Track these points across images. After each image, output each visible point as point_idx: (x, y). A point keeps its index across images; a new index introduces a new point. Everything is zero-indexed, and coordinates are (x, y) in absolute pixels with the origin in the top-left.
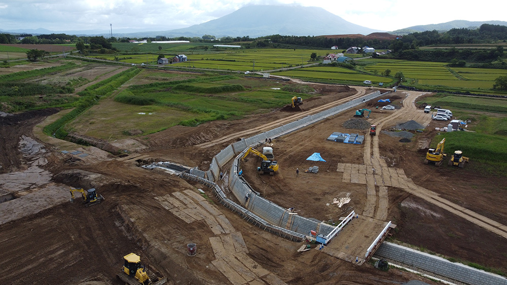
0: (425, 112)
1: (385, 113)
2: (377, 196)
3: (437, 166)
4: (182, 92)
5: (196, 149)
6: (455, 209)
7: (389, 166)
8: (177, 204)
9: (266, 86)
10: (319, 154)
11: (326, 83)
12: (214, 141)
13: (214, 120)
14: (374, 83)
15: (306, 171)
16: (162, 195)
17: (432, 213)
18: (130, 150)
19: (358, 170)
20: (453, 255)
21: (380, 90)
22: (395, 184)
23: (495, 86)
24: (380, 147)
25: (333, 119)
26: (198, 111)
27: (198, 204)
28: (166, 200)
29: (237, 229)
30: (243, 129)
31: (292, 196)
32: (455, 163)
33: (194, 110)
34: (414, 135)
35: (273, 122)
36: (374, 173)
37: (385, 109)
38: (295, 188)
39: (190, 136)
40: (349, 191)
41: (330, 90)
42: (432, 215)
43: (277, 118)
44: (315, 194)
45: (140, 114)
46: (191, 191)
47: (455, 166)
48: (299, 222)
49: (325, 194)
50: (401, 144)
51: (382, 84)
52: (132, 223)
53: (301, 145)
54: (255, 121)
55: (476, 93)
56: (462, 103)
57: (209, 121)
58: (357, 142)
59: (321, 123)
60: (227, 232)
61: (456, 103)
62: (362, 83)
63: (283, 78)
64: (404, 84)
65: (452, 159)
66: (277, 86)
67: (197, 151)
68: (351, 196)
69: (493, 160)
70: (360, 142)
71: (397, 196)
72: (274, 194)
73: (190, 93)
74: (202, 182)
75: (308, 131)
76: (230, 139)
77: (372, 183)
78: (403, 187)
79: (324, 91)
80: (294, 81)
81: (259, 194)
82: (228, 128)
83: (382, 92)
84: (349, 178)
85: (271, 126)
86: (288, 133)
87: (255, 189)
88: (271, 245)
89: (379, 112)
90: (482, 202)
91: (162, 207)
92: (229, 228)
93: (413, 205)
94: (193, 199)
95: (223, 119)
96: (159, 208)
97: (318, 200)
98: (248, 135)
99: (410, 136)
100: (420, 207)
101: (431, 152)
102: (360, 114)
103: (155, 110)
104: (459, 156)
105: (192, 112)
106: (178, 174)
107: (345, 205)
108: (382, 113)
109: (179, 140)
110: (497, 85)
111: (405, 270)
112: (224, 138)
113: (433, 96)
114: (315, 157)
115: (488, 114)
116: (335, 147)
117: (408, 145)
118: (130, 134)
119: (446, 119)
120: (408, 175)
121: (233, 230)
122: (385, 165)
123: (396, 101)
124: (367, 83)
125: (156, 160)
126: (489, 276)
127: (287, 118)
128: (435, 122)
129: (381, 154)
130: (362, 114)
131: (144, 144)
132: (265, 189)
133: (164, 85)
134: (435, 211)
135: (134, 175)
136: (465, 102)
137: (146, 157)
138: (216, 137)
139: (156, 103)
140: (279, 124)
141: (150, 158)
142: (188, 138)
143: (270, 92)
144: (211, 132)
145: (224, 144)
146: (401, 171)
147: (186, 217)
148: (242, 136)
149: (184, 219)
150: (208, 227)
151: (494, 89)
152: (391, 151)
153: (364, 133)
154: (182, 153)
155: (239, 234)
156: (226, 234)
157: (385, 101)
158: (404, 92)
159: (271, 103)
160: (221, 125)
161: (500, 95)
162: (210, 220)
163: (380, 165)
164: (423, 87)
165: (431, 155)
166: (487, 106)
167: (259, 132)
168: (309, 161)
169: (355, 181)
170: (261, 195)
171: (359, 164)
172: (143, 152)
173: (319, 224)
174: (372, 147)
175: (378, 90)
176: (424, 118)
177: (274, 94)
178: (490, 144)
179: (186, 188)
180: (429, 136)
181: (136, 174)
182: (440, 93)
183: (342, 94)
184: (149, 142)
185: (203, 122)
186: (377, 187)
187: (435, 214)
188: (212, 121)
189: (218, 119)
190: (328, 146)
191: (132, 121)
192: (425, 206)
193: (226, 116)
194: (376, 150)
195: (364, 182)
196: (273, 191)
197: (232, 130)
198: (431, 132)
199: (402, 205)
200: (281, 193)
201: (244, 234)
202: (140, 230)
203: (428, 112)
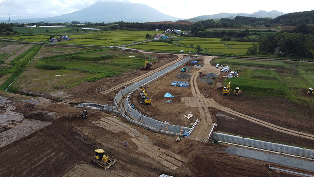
0: (216, 68)
1: (196, 69)
2: (204, 112)
3: (228, 96)
4: (76, 60)
5: (101, 94)
6: (241, 115)
7: (206, 97)
8: (106, 124)
9: (126, 55)
10: (169, 93)
11: (160, 53)
12: (109, 90)
13: (105, 78)
14: (186, 52)
15: (166, 103)
16: (95, 120)
17: (231, 118)
18: (63, 97)
19: (192, 100)
20: (244, 135)
21: (190, 56)
22: (211, 106)
23: (247, 52)
24: (199, 88)
25: (170, 73)
26: (93, 73)
27: (117, 123)
28: (99, 123)
29: (143, 134)
30: (123, 82)
31: (163, 116)
32: (236, 94)
33: (90, 72)
34: (213, 80)
35: (138, 77)
36: (200, 101)
37: (195, 67)
38: (164, 112)
39: (96, 87)
40: (191, 111)
41: (163, 57)
42: (231, 119)
43: (139, 75)
44: (175, 114)
45: (57, 75)
46: (110, 117)
47: (237, 95)
48: (171, 128)
49: (179, 113)
50: (208, 85)
51: (190, 52)
52: (86, 136)
53: (158, 89)
54: (128, 77)
55: (239, 56)
56: (233, 62)
57: (102, 78)
58: (187, 86)
59: (165, 76)
60: (138, 135)
61: (230, 62)
62: (179, 52)
63: (134, 50)
64: (202, 52)
65: (235, 92)
66: (131, 55)
67: (102, 96)
68: (192, 113)
69: (253, 91)
70: (188, 86)
71: (213, 111)
72: (154, 115)
73: (81, 61)
74: (114, 112)
75: (159, 81)
76: (118, 88)
77: (200, 106)
78: (215, 107)
79: (160, 58)
80: (141, 51)
81: (147, 116)
82: (114, 82)
83: (192, 57)
84: (188, 104)
85: (138, 79)
86: (149, 83)
87: (144, 114)
88: (162, 139)
89: (193, 69)
90: (251, 111)
91: (99, 127)
92: (139, 134)
93: (222, 115)
94: (112, 121)
95: (109, 76)
96: (97, 127)
97: (177, 116)
98: (127, 85)
99: (212, 81)
100: (225, 116)
101: (225, 89)
102: (184, 70)
103: (65, 73)
104: (237, 90)
105: (89, 73)
106: (98, 109)
107: (191, 118)
108: (195, 69)
109: (90, 90)
110: (249, 52)
111: (225, 143)
112: (114, 87)
113: (218, 59)
114: (168, 95)
115: (246, 67)
116: (176, 89)
117: (213, 86)
118: (59, 88)
119: (227, 71)
120: (216, 101)
121: (141, 134)
122: (204, 97)
123: (200, 62)
124: (182, 52)
125: (80, 102)
126: (260, 142)
127: (145, 74)
128: (222, 73)
129: (200, 92)
130: (185, 70)
131: (70, 94)
132: (149, 113)
133: (63, 57)
134: (232, 117)
135: (73, 112)
136: (234, 62)
137: (74, 101)
138: (110, 87)
139: (64, 68)
140: (142, 78)
141: (77, 101)
142: (94, 89)
143: (130, 59)
144: (106, 84)
145: (116, 91)
146: (212, 99)
147: (114, 130)
148: (125, 86)
149: (113, 131)
150: (127, 134)
151: (247, 53)
152: (205, 89)
153: (189, 81)
154: (94, 98)
155: (145, 135)
156: (138, 136)
157: (194, 62)
158: (203, 57)
159: (133, 66)
160: (110, 80)
161: (251, 57)
162: (127, 131)
163: (201, 97)
164: (212, 54)
165: (225, 90)
166: (246, 63)
167: (133, 83)
168: (165, 97)
169: (192, 106)
170: (148, 116)
171: (191, 97)
172: (71, 98)
173: (181, 128)
174: (195, 88)
175: (189, 56)
176: (217, 71)
177: (132, 60)
178: (251, 83)
179: (106, 116)
180: (221, 80)
181: (74, 111)
182: (221, 57)
183: (171, 59)
184: (72, 92)
185: (99, 79)
186: (203, 108)
187: (232, 118)
188: (103, 78)
189: (107, 76)
190: (172, 89)
191: (55, 80)
192: (227, 115)
193: (111, 75)
194: (197, 89)
195: (196, 106)
196: (153, 114)
197: (117, 83)
198: (221, 78)
199: (217, 115)
200: (157, 114)
201: (147, 136)
202: (93, 139)
203: (218, 68)
